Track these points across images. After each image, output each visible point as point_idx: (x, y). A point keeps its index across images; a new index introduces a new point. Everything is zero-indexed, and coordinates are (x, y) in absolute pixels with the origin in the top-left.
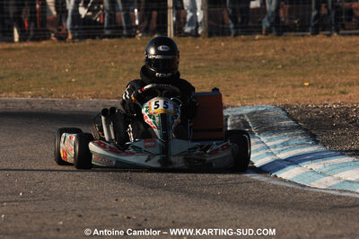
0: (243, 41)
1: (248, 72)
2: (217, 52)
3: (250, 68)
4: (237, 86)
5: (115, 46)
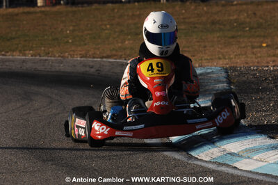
0: (223, 6)
1: (218, 34)
2: (199, 16)
4: (205, 47)
5: (116, 10)
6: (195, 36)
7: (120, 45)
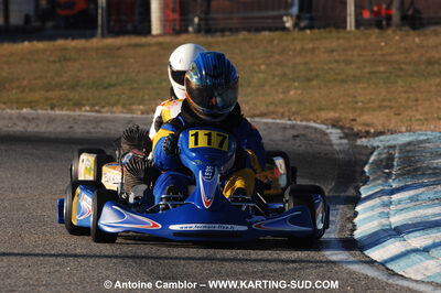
2: (407, 51)
5: (276, 42)
6: (400, 83)
7: (281, 96)
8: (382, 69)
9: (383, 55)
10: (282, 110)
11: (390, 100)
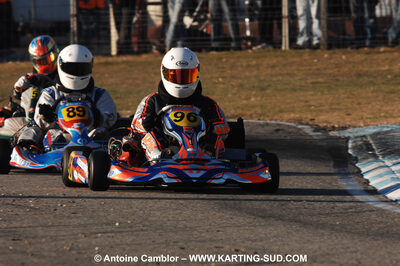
0: (367, 53)
1: (372, 88)
2: (338, 66)
3: (374, 84)
4: (359, 104)
5: (224, 60)
6: (341, 91)
7: (245, 102)
8: (321, 80)
9: (318, 69)
10: (249, 113)
11: (338, 104)
